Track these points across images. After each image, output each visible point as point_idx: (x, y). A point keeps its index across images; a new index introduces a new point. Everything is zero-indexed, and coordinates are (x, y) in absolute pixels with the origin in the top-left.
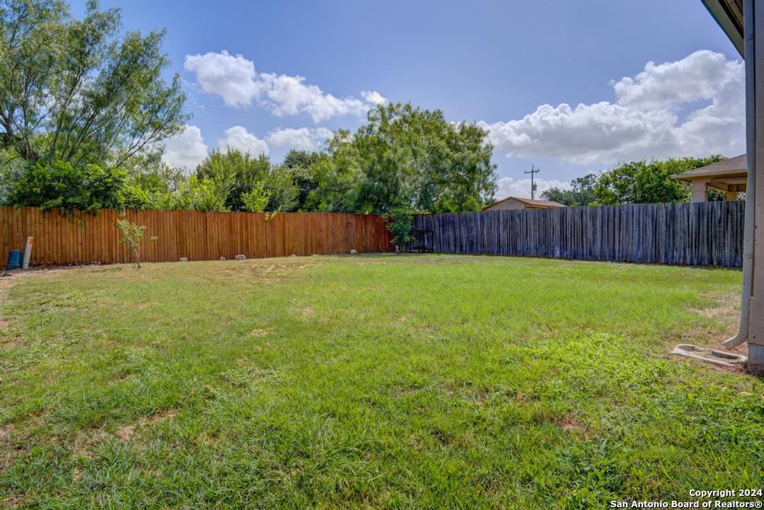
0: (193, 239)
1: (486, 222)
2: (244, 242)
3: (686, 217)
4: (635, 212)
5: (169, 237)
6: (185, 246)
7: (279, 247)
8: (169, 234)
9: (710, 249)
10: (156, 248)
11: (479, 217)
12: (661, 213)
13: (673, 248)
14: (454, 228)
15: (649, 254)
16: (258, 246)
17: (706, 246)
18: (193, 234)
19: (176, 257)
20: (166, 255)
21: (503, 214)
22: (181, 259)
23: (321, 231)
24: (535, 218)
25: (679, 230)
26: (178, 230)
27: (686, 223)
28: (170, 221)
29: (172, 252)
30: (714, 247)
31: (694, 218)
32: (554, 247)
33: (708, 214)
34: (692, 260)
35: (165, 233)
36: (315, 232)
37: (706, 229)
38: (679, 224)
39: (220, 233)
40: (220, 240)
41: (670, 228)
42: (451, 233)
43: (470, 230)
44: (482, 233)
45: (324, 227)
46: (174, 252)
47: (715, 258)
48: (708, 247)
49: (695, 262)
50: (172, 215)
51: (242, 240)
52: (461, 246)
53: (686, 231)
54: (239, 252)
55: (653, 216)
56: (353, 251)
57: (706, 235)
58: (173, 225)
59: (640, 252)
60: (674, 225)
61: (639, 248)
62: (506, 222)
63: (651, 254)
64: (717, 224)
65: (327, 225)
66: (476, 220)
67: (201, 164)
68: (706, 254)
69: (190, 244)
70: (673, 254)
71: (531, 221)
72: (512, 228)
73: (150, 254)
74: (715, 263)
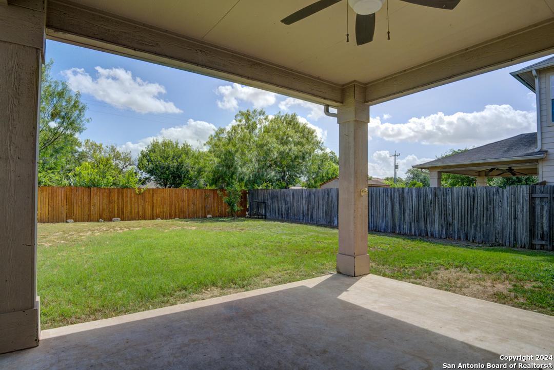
0: (79, 207)
1: (295, 197)
2: (120, 209)
3: (410, 199)
4: (381, 194)
5: (60, 205)
6: (72, 211)
7: (149, 212)
8: (60, 203)
9: (426, 223)
10: (50, 212)
11: (291, 193)
12: (396, 195)
13: (404, 221)
14: (278, 201)
15: (389, 226)
16: (131, 212)
17: (423, 222)
18: (80, 203)
19: (65, 219)
20: (57, 218)
21: (305, 192)
22: (69, 220)
23: (183, 201)
24: (323, 196)
25: (406, 208)
26: (68, 200)
27: (411, 203)
28: (61, 195)
29: (63, 216)
30: (428, 222)
31: (415, 199)
32: (334, 218)
33: (424, 197)
34: (415, 232)
35: (57, 202)
36: (178, 202)
37: (423, 209)
38: (406, 204)
39: (101, 203)
40: (101, 207)
41: (401, 206)
42: (276, 205)
43: (286, 203)
44: (293, 205)
45: (186, 198)
46: (64, 216)
47: (429, 230)
48: (424, 223)
49: (417, 233)
50: (63, 191)
51: (118, 207)
52: (282, 215)
53: (411, 208)
54: (116, 216)
55: (391, 197)
56: (209, 216)
57: (423, 213)
58: (64, 196)
59: (384, 224)
60: (403, 204)
61: (383, 221)
62: (307, 198)
63: (390, 226)
64: (429, 204)
65: (189, 197)
66: (290, 196)
67: (145, 150)
68: (423, 228)
69: (77, 210)
70: (403, 226)
71: (320, 198)
72: (310, 202)
73: (44, 217)
74: (429, 235)
